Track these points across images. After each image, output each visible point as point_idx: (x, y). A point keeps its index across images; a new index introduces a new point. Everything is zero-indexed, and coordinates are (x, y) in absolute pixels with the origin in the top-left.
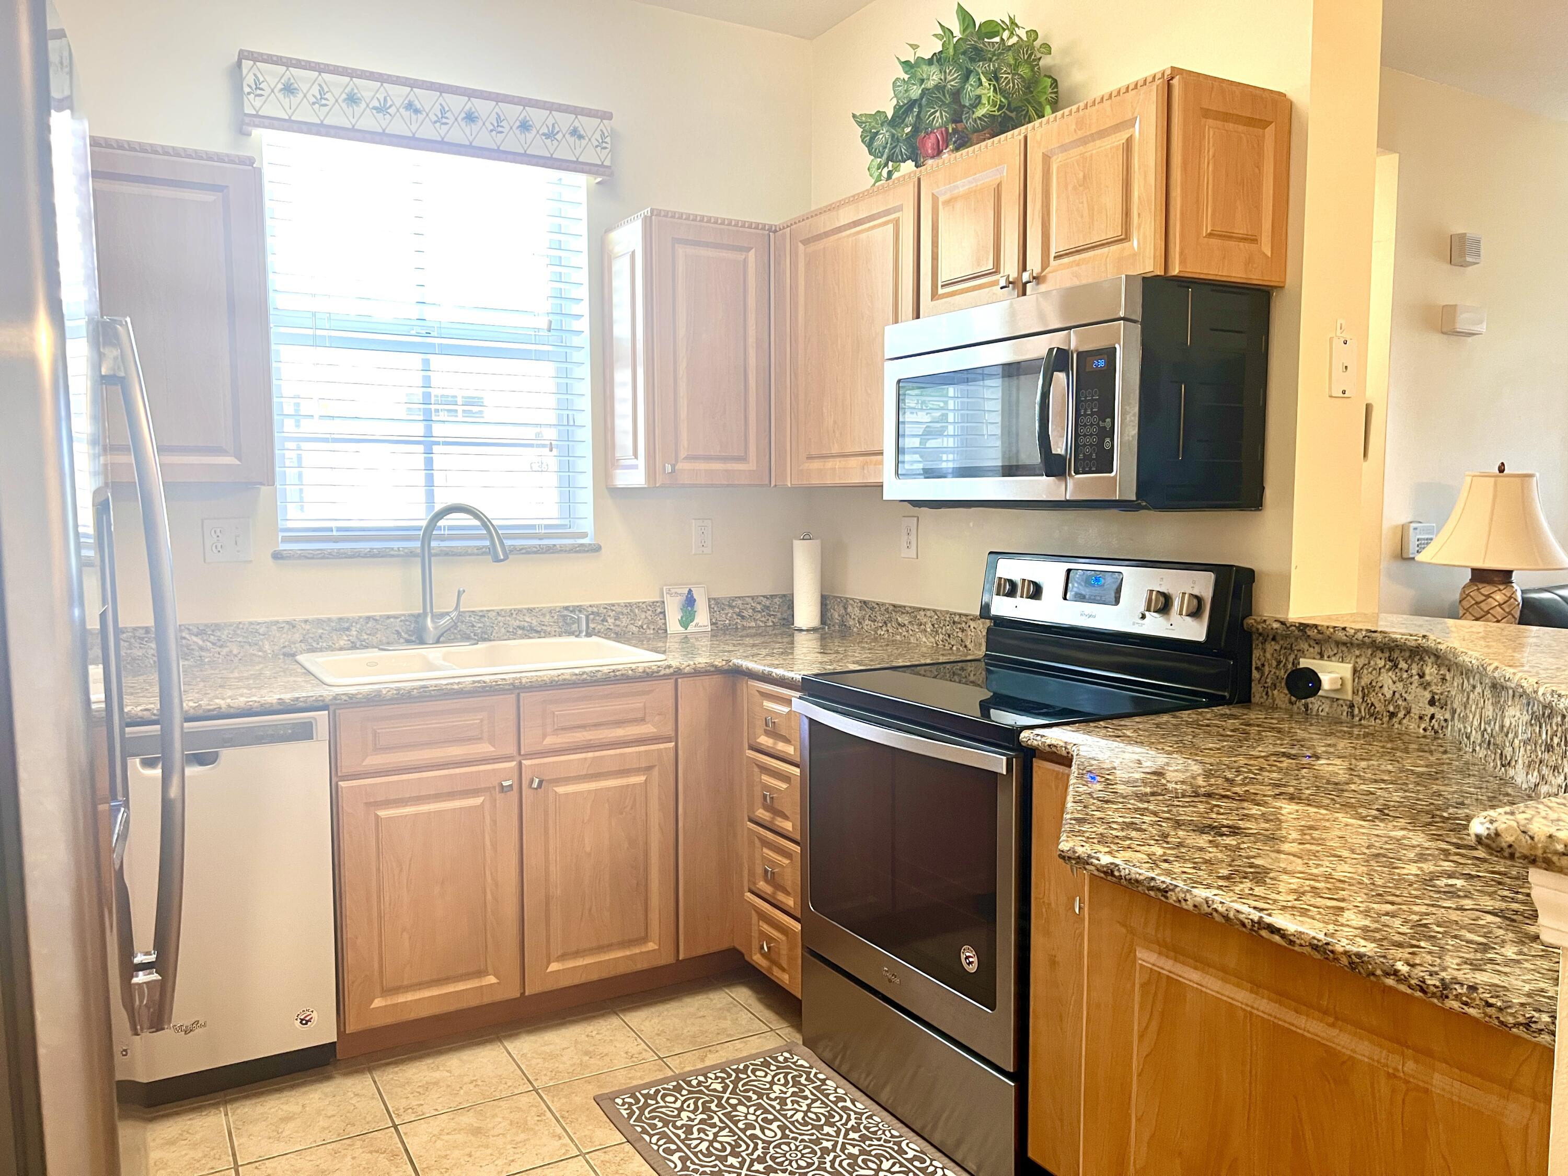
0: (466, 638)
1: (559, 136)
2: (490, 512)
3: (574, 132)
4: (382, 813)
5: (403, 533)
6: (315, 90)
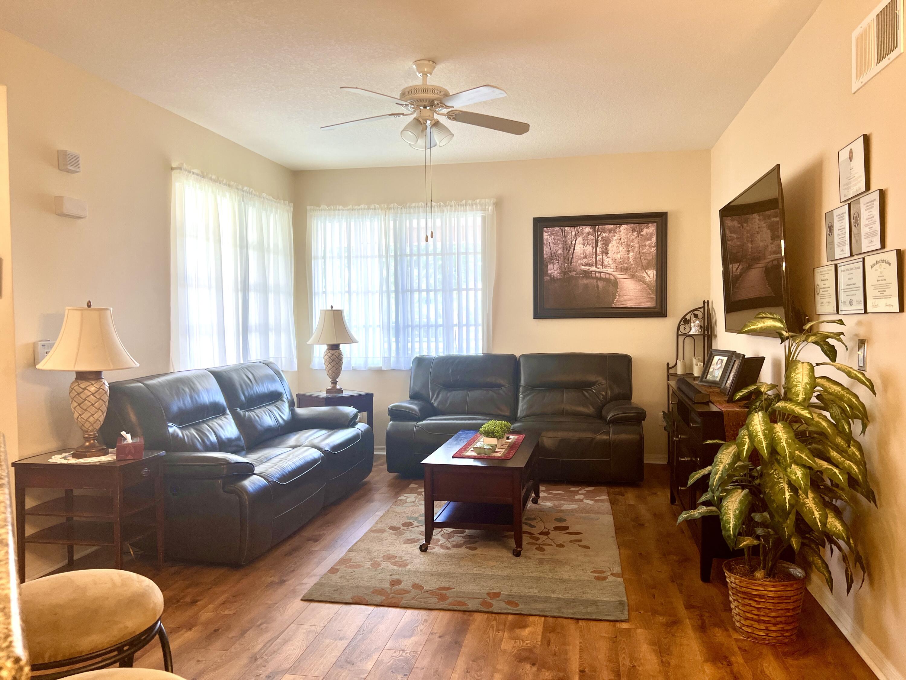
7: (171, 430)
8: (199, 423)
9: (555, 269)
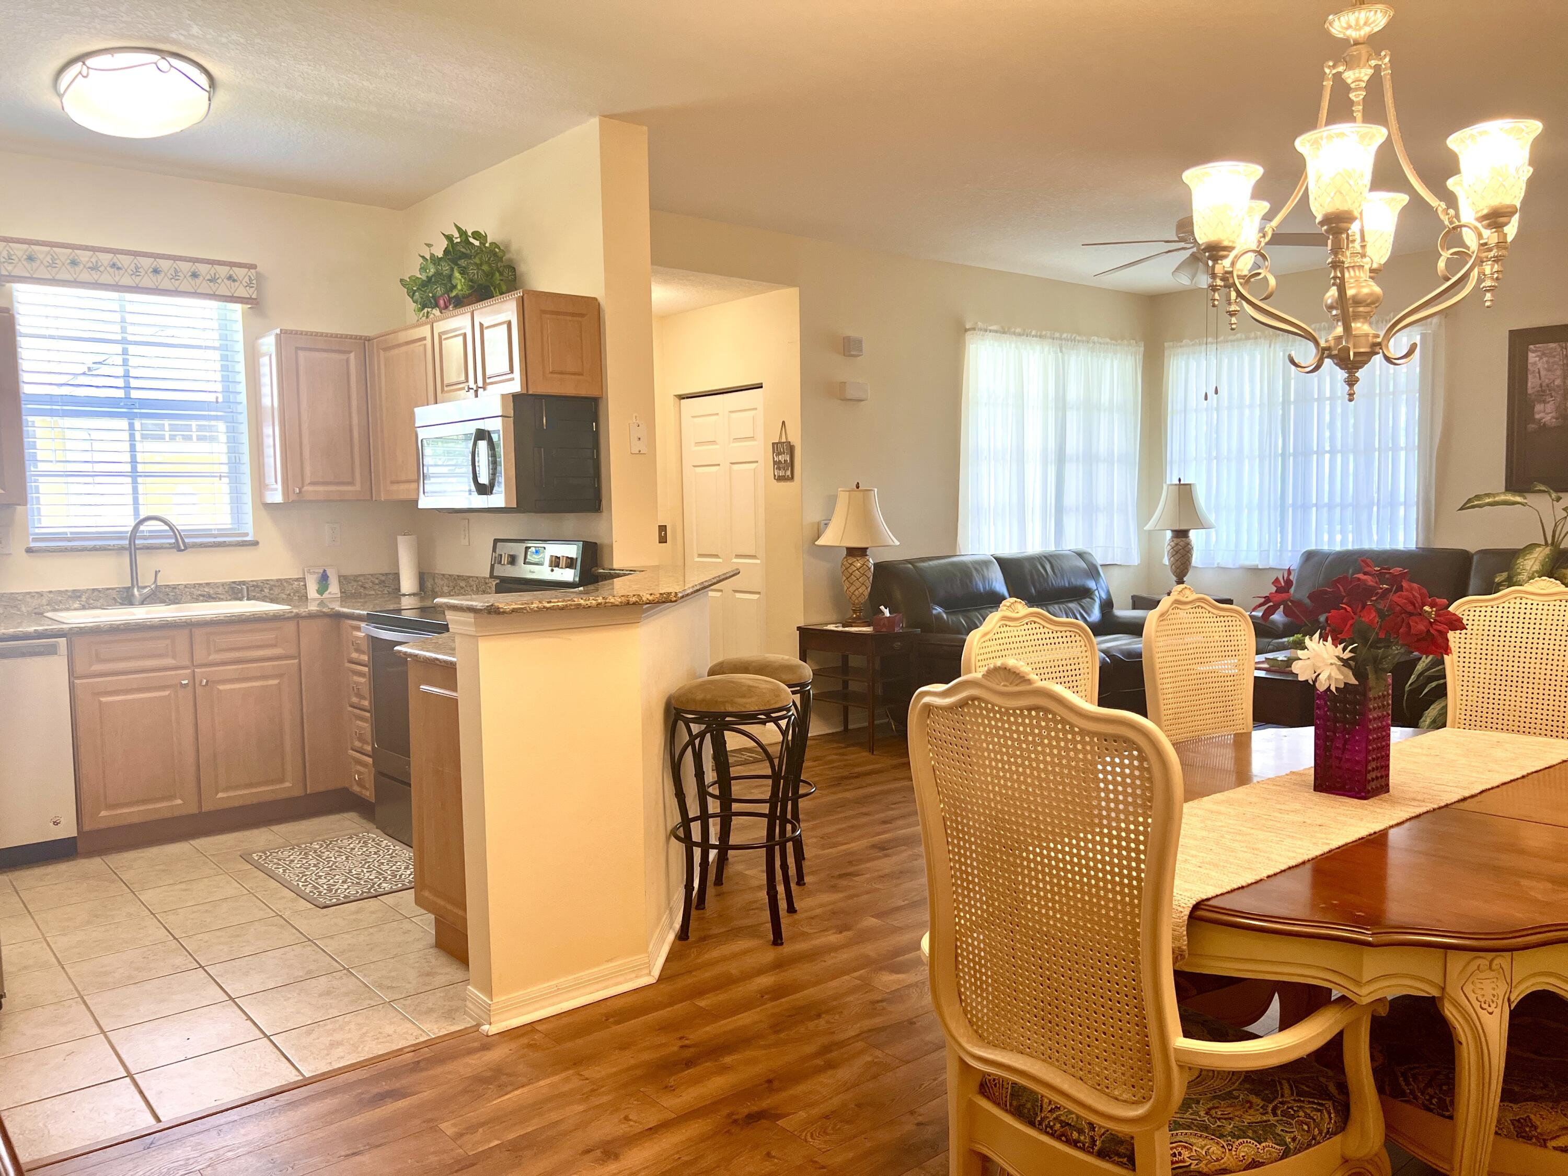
0: (163, 602)
1: (219, 281)
2: (174, 521)
3: (230, 278)
4: (103, 699)
5: (119, 536)
6: (49, 259)
7: (934, 612)
8: (968, 611)
9: (1548, 411)
